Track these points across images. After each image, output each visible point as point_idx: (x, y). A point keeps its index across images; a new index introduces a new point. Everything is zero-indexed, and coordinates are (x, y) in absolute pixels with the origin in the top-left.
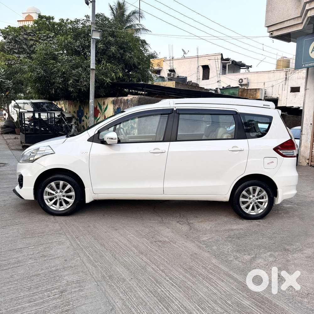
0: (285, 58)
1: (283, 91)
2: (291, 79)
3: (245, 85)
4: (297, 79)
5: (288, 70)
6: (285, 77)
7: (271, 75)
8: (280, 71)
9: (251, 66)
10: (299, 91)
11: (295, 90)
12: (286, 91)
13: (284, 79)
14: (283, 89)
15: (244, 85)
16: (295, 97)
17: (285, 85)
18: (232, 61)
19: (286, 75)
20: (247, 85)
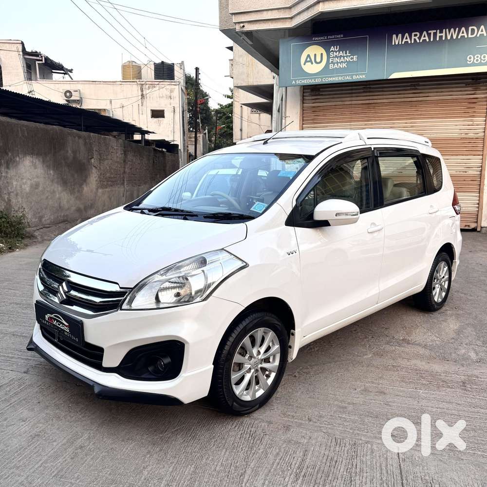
0: (134, 64)
1: (141, 115)
2: (150, 97)
3: (76, 102)
4: (158, 98)
5: (143, 83)
6: (140, 93)
7: (118, 88)
8: (131, 83)
9: (72, 70)
10: (163, 117)
11: (158, 114)
12: (145, 116)
13: (140, 97)
14: (141, 112)
15: (74, 101)
16: (160, 125)
17: (142, 105)
18: (45, 59)
19: (142, 91)
20: (79, 101)
